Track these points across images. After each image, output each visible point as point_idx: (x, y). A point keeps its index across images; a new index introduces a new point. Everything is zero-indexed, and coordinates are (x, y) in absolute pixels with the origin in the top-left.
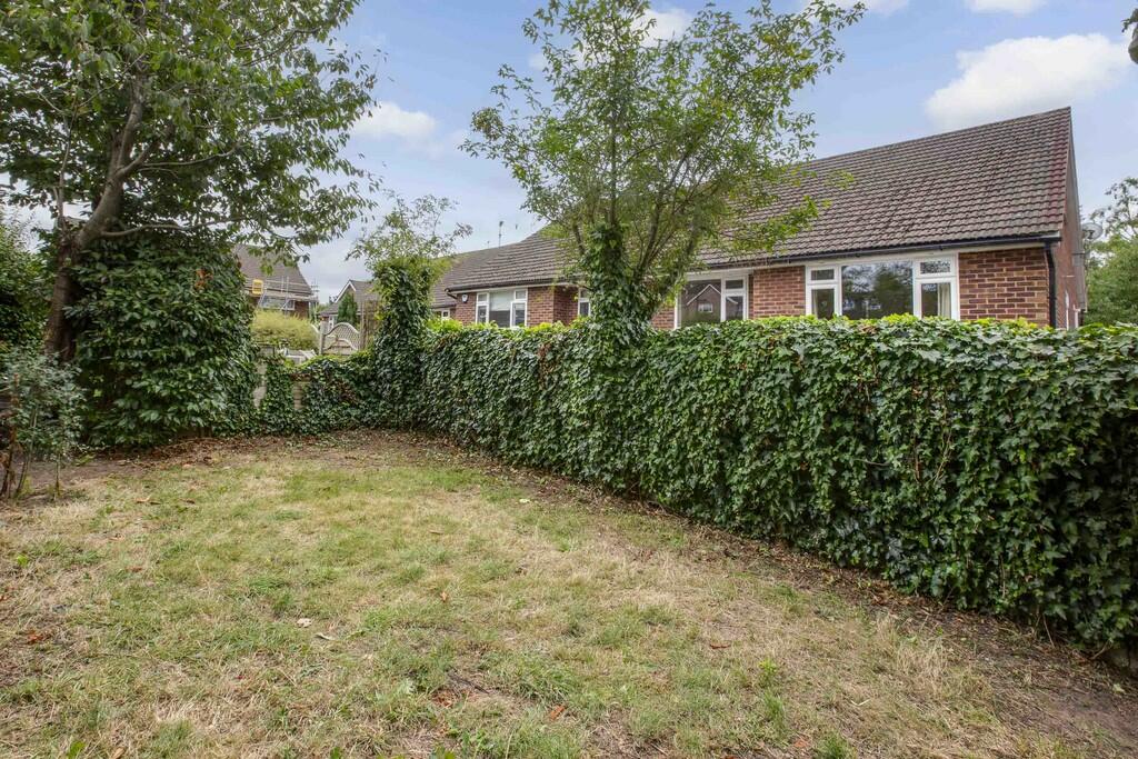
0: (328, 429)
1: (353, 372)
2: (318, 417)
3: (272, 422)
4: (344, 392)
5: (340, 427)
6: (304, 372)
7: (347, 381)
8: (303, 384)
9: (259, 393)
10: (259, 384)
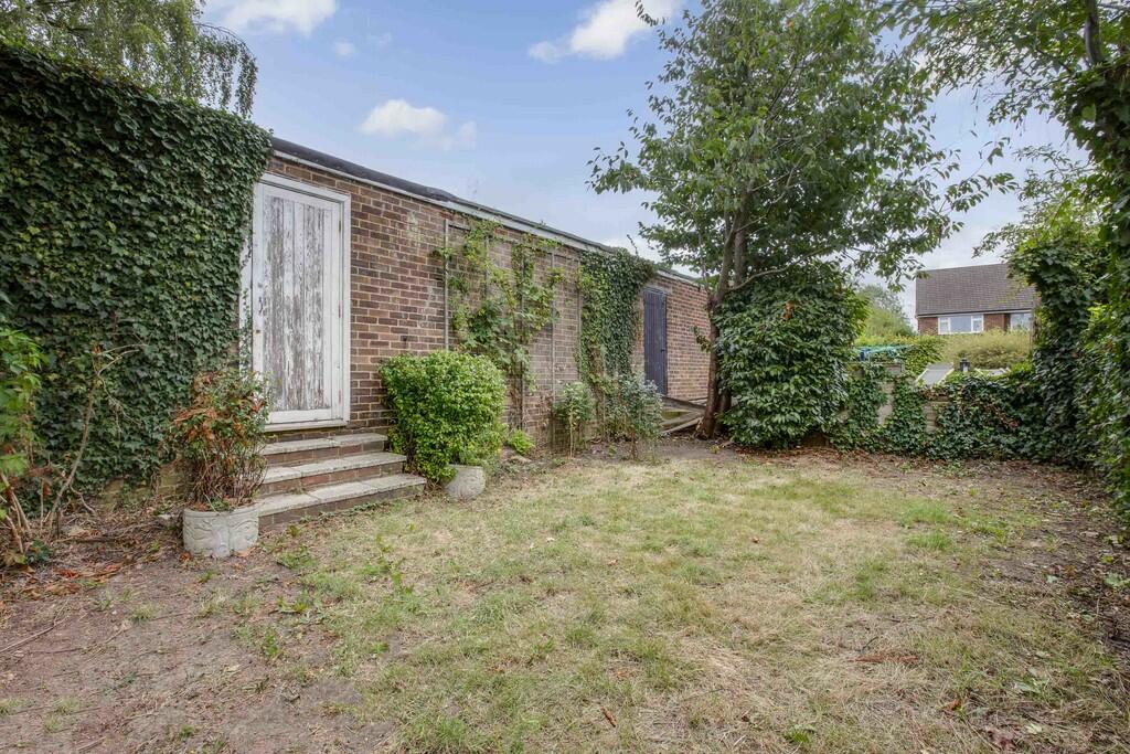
0: (964, 455)
1: (1007, 391)
2: (952, 440)
3: (895, 441)
4: (993, 414)
5: (983, 455)
6: (937, 390)
7: (999, 401)
8: (935, 404)
9: (885, 411)
10: (884, 401)
